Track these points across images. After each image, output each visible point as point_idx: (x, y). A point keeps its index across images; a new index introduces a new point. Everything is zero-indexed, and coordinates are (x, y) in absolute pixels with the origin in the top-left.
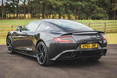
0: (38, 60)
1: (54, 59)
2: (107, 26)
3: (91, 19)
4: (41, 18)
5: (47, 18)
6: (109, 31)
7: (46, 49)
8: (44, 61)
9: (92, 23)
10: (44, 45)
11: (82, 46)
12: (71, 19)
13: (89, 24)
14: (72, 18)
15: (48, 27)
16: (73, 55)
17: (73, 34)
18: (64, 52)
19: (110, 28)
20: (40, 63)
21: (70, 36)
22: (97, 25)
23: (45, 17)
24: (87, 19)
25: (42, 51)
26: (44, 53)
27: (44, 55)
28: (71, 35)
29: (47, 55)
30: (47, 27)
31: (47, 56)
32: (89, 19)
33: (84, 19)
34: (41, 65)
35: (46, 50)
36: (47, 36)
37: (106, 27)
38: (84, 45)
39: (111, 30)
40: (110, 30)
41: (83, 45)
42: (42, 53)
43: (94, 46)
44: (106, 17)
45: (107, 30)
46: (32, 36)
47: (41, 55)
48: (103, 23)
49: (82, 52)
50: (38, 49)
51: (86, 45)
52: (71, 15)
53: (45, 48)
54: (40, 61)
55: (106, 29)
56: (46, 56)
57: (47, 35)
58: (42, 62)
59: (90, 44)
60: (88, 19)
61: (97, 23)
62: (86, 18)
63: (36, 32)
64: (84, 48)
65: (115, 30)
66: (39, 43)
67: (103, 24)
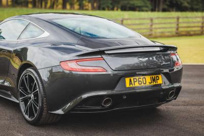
0: (23, 110)
1: (60, 112)
2: (156, 24)
3: (119, 10)
4: (30, 6)
5: (41, 6)
6: (158, 34)
7: (41, 87)
8: (36, 115)
9: (127, 19)
10: (38, 78)
11: (127, 80)
12: (85, 8)
13: (122, 21)
14: (87, 7)
15: (46, 34)
16: (106, 102)
17: (106, 52)
18: (85, 96)
19: (160, 28)
20: (27, 117)
21: (100, 56)
22: (137, 22)
23: (37, 4)
24: (113, 9)
25: (31, 89)
26: (36, 95)
27: (37, 101)
28: (103, 56)
29: (42, 100)
30: (44, 32)
31: (42, 103)
32: (117, 10)
33: (108, 10)
34: (28, 122)
35: (41, 89)
36: (44, 55)
37: (153, 26)
38: (132, 79)
39: (162, 33)
40: (160, 33)
41: (130, 80)
42: (33, 96)
43: (154, 80)
44: (147, 7)
45: (155, 33)
46: (9, 51)
47: (30, 98)
48: (148, 19)
49: (128, 95)
50: (23, 84)
51: (137, 78)
52: (84, 2)
53: (40, 83)
54: (26, 113)
55: (154, 31)
56: (40, 104)
57: (43, 51)
58: (31, 115)
59: (146, 77)
60: (116, 8)
61: (136, 19)
62: (111, 6)
63: (17, 45)
64: (131, 86)
65: (169, 32)
66: (25, 72)
67: (148, 21)
